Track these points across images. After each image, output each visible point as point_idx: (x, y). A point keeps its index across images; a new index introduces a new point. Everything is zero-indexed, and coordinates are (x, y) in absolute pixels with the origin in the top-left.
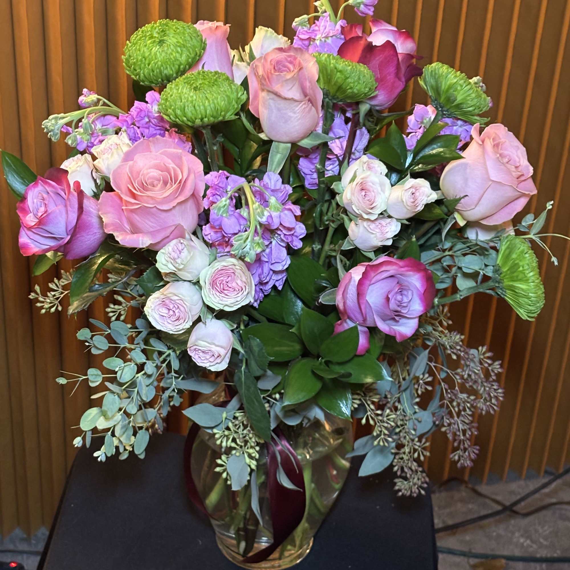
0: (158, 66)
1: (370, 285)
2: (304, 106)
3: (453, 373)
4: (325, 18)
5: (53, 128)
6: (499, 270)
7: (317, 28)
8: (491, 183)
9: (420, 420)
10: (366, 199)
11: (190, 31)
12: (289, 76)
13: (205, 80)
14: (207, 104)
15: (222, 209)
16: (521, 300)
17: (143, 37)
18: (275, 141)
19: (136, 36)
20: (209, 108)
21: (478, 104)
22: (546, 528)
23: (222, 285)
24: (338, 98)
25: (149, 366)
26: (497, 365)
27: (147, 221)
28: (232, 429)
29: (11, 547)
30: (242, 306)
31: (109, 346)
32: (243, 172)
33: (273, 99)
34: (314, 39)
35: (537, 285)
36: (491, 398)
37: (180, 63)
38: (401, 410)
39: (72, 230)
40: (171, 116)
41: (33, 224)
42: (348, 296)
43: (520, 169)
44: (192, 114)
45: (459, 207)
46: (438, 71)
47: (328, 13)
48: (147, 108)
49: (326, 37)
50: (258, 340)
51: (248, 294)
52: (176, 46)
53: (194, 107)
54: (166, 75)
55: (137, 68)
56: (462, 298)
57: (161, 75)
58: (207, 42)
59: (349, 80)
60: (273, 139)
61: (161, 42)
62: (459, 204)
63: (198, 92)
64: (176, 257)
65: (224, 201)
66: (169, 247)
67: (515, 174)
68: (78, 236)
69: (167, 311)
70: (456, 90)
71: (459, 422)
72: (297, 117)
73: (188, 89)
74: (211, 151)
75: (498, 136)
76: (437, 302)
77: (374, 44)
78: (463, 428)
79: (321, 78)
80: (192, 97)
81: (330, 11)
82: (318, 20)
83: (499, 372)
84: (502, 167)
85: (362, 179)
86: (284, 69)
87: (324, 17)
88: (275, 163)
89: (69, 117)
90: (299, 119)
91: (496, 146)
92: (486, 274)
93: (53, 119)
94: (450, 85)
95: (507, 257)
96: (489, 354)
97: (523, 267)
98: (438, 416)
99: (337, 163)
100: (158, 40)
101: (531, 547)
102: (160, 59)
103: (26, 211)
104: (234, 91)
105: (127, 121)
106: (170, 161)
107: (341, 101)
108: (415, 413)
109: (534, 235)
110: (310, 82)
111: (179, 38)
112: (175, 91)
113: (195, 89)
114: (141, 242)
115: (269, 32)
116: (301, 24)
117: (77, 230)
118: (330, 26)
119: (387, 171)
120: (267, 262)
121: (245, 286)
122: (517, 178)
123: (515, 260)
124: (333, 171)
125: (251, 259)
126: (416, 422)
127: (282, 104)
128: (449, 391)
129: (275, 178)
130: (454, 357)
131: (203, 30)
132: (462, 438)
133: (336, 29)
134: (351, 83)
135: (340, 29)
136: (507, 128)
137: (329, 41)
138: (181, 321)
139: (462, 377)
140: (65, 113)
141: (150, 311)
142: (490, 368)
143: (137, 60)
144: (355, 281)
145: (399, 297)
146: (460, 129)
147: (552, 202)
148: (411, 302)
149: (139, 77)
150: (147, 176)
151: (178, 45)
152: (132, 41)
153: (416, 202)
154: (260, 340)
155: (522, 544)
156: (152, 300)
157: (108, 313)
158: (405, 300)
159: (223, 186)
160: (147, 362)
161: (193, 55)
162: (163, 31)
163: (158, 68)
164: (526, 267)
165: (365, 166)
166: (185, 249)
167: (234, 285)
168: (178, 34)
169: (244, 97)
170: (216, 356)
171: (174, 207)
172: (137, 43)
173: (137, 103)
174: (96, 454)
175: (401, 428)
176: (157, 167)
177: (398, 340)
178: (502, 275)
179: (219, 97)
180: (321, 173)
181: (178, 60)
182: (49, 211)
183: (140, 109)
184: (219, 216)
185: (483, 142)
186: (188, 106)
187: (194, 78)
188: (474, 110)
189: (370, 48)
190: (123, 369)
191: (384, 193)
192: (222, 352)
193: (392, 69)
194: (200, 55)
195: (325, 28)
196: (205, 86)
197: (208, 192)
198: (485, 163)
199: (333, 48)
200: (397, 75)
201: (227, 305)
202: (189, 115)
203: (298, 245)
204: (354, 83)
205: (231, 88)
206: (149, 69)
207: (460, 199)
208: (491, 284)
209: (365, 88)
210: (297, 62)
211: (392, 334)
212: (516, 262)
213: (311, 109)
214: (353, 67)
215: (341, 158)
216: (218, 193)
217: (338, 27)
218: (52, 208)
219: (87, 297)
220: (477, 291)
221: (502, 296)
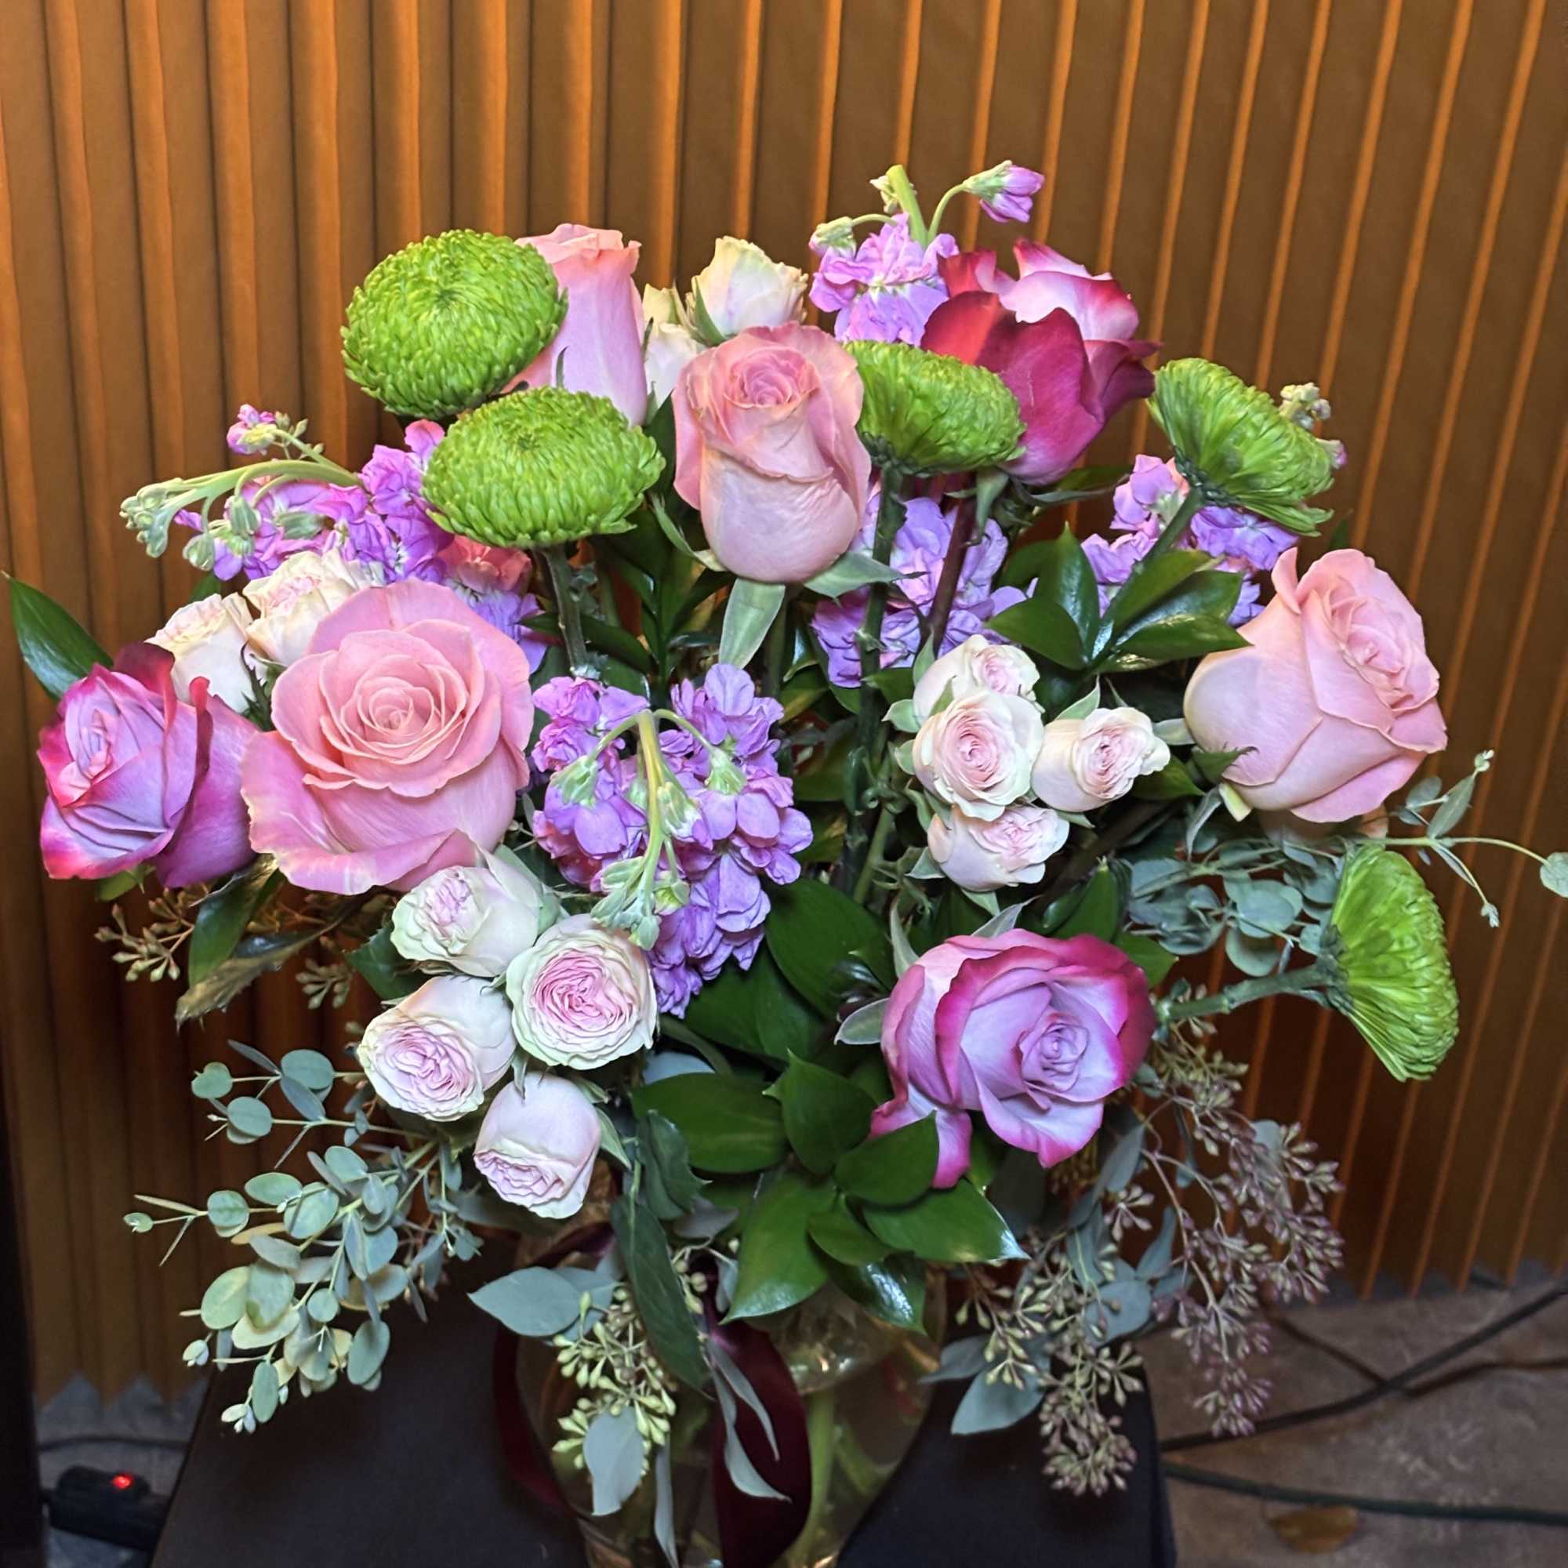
0: (433, 364)
1: (972, 1009)
2: (818, 493)
3: (1210, 1183)
4: (895, 231)
5: (147, 521)
6: (1335, 942)
7: (873, 253)
8: (1319, 719)
9: (1115, 1305)
10: (974, 763)
11: (525, 270)
12: (780, 414)
13: (551, 418)
14: (549, 491)
15: (578, 788)
16: (1394, 1030)
17: (397, 280)
18: (743, 578)
19: (379, 276)
20: (553, 502)
21: (1300, 478)
22: (1465, 1427)
23: (567, 1000)
24: (915, 464)
25: (373, 1190)
26: (1326, 1173)
27: (370, 817)
28: (603, 1341)
29: (122, 1428)
30: (621, 1058)
31: (274, 1126)
32: (664, 638)
33: (733, 472)
34: (866, 286)
35: (1435, 994)
36: (1306, 1261)
37: (493, 357)
38: (1069, 1273)
39: (180, 817)
40: (453, 521)
41: (76, 794)
42: (913, 1030)
43: (1400, 683)
44: (509, 518)
45: (1231, 774)
46: (1197, 384)
47: (906, 214)
48: (405, 465)
49: (899, 283)
50: (672, 1126)
51: (638, 1023)
52: (481, 309)
53: (516, 498)
54: (452, 389)
55: (377, 367)
56: (1234, 1006)
57: (441, 388)
58: (570, 300)
59: (948, 422)
60: (737, 571)
61: (445, 298)
62: (1232, 769)
63: (527, 452)
64: (445, 915)
65: (584, 765)
66: (430, 891)
67: (1386, 697)
68: (197, 828)
69: (418, 1061)
70: (1242, 438)
71: (1221, 1314)
72: (799, 520)
73: (504, 445)
74: (564, 605)
75: (1349, 584)
76: (1167, 1013)
77: (1019, 319)
78: (1230, 1332)
79: (872, 409)
80: (512, 469)
81: (911, 210)
82: (878, 233)
83: (1331, 1192)
84: (1355, 676)
85: (967, 707)
86: (769, 388)
87: (894, 225)
88: (741, 634)
89: (193, 491)
90: (806, 526)
91: (1339, 614)
92: (1302, 947)
93: (147, 497)
94: (1226, 423)
95: (1359, 911)
96: (1305, 1147)
97: (1401, 943)
98: (1164, 1297)
99: (916, 621)
100: (437, 292)
101: (1426, 1476)
102: (438, 345)
103: (61, 754)
104: (627, 452)
105: (348, 505)
106: (438, 655)
107: (925, 470)
108: (1104, 1283)
109: (1438, 838)
110: (839, 424)
111: (492, 289)
112: (467, 448)
113: (524, 444)
114: (347, 880)
115: (749, 255)
116: (833, 241)
117: (194, 813)
118: (908, 251)
119: (1037, 676)
120: (705, 909)
121: (631, 1005)
122: (1393, 706)
123: (1379, 921)
124: (903, 642)
125: (643, 941)
126: (1105, 1311)
127: (760, 487)
128: (1196, 1234)
129: (736, 680)
130: (1212, 1149)
131: (560, 264)
132: (1226, 1358)
133: (925, 263)
134: (950, 428)
135: (935, 264)
136: (1371, 560)
137: (905, 292)
138: (455, 1091)
139: (1232, 1200)
140: (185, 478)
141: (372, 1056)
142: (1307, 1180)
143: (379, 343)
144: (932, 991)
145: (1050, 1046)
146: (1253, 535)
147: (1490, 754)
148: (1086, 1057)
149: (383, 390)
150: (373, 699)
151: (490, 307)
152: (368, 291)
153: (1111, 772)
154: (677, 1126)
155: (1404, 1468)
156: (379, 1030)
157: (304, 985)
158: (1068, 1054)
159: (586, 718)
160: (370, 1176)
161: (528, 337)
162: (451, 265)
163: (435, 370)
164: (1410, 944)
165: (977, 664)
166: (470, 898)
167: (600, 999)
168: (492, 275)
169: (653, 470)
170: (549, 1182)
171: (438, 792)
172: (379, 298)
173: (380, 452)
174: (227, 1416)
175: (1067, 1320)
176: (402, 672)
177: (1045, 1160)
178: (1344, 958)
179: (584, 471)
180: (870, 656)
181: (486, 349)
182: (120, 762)
183: (387, 469)
184: (570, 804)
185: (1302, 603)
186: (498, 495)
187: (523, 413)
188: (1290, 493)
189: (1008, 328)
190: (299, 1206)
191: (1023, 746)
192: (567, 1172)
193: (1068, 384)
194: (548, 335)
195: (896, 258)
196: (550, 435)
197: (545, 733)
198: (1305, 667)
199: (914, 312)
200: (1083, 398)
201: (577, 1056)
202: (501, 519)
203: (787, 872)
204: (958, 428)
205: (620, 446)
206: (408, 372)
207: (1236, 754)
208: (1312, 974)
209: (991, 438)
210: (804, 373)
211: (1030, 1146)
212: (1383, 928)
213: (839, 496)
214: (957, 383)
215: (924, 610)
216: (570, 741)
217: (930, 257)
218: (127, 752)
219: (231, 970)
220: (1277, 992)
221: (1343, 1011)
